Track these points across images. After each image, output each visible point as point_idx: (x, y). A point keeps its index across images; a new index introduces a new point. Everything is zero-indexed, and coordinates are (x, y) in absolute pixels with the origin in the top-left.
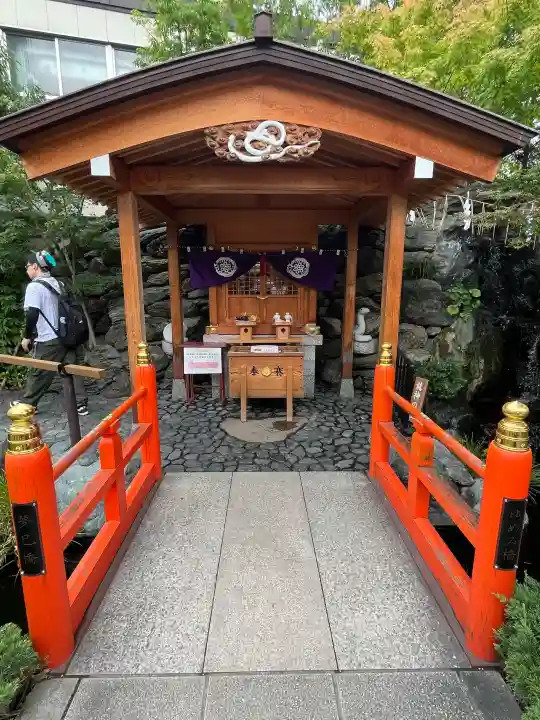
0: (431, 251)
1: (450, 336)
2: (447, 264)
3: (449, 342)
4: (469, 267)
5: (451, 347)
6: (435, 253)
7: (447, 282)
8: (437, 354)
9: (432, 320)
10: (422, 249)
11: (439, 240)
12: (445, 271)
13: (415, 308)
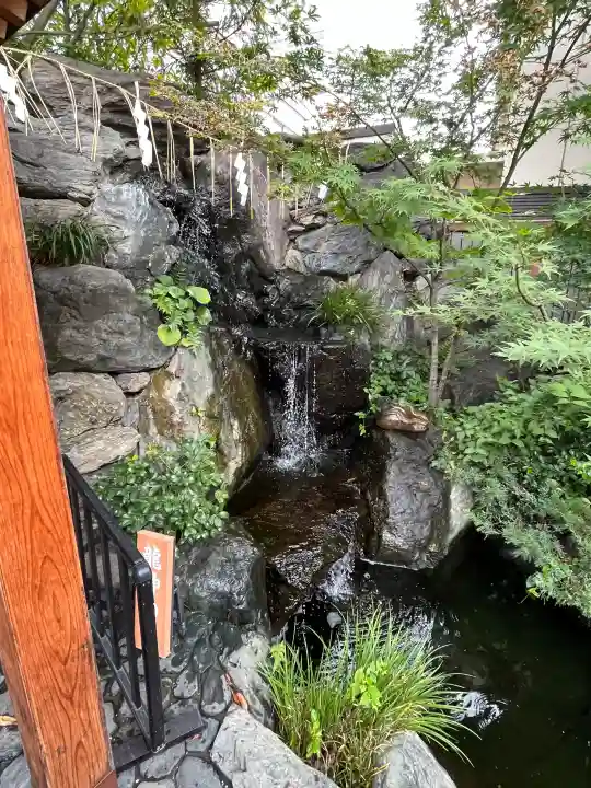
0: (86, 202)
1: (172, 390)
2: (127, 232)
3: (172, 402)
4: (173, 241)
5: (177, 409)
6: (96, 207)
7: (140, 271)
8: (153, 430)
9: (128, 359)
10: (64, 196)
11: (96, 181)
12: (127, 248)
13: (80, 338)
